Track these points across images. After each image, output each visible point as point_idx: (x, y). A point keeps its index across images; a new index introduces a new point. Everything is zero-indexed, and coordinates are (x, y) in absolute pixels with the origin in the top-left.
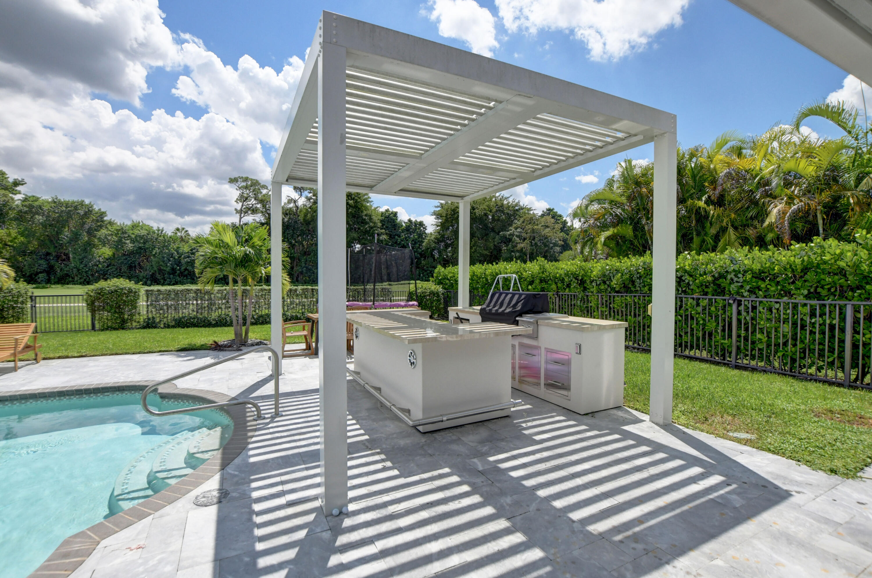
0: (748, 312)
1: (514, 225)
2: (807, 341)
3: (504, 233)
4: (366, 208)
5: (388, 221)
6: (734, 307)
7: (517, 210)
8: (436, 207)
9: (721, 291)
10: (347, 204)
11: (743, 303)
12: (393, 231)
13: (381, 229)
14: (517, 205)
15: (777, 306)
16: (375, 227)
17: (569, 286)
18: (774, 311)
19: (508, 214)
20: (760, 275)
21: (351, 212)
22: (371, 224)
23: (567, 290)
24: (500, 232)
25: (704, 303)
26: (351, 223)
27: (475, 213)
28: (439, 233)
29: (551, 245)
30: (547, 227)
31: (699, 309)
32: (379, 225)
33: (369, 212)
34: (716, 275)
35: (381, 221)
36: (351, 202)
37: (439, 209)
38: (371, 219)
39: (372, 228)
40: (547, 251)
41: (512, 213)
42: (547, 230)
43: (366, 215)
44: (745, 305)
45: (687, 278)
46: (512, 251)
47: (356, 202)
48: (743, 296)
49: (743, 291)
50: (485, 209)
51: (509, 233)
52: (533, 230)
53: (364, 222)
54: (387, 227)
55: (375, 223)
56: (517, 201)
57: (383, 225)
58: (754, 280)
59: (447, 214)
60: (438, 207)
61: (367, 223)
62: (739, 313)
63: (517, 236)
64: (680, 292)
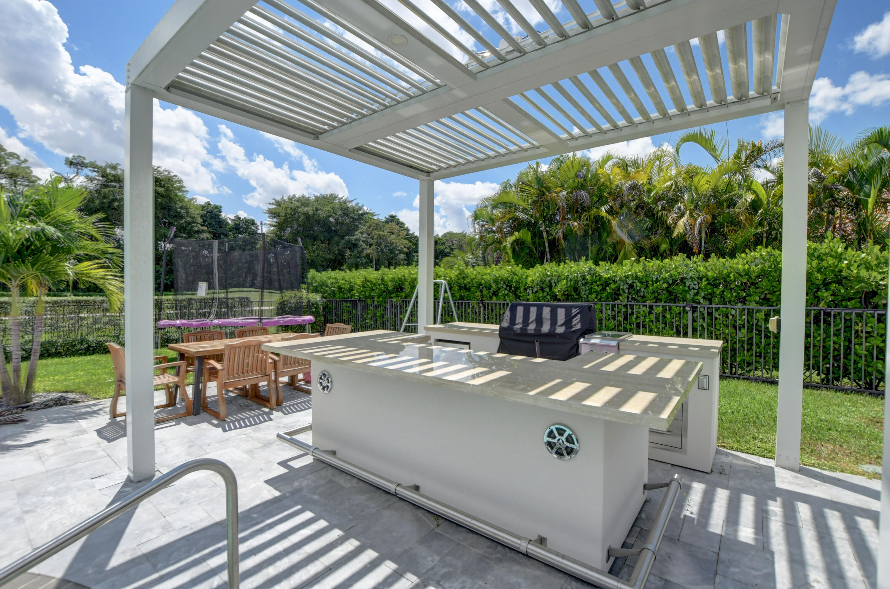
0: (704, 319)
1: (360, 230)
2: (763, 345)
3: (350, 237)
4: (181, 200)
5: (211, 218)
6: (690, 314)
7: (362, 214)
8: (270, 204)
9: (673, 297)
10: (156, 192)
11: (698, 309)
12: (218, 229)
13: (202, 225)
14: (360, 209)
15: (733, 312)
16: (193, 222)
17: (495, 293)
18: (730, 317)
19: (353, 218)
20: (714, 283)
21: (160, 203)
22: (188, 219)
23: (494, 298)
24: (344, 236)
25: (658, 310)
26: (160, 216)
27: (319, 215)
28: (276, 234)
29: (397, 252)
30: (393, 233)
31: (653, 317)
32: (200, 220)
33: (184, 204)
34: (671, 282)
35: (202, 216)
36: (159, 189)
37: (274, 206)
38: (187, 212)
39: (189, 223)
40: (392, 258)
41: (357, 217)
42: (393, 237)
43: (181, 208)
44: (700, 312)
45: (638, 285)
46: (358, 257)
47: (168, 190)
48: (699, 303)
49: (699, 298)
50: (329, 211)
51: (354, 237)
52: (380, 235)
53: (178, 216)
54: (210, 224)
55: (193, 218)
56: (360, 205)
57: (204, 221)
58: (709, 287)
59: (286, 214)
60: (273, 204)
61: (182, 217)
62: (694, 320)
63: (363, 241)
64: (630, 300)
